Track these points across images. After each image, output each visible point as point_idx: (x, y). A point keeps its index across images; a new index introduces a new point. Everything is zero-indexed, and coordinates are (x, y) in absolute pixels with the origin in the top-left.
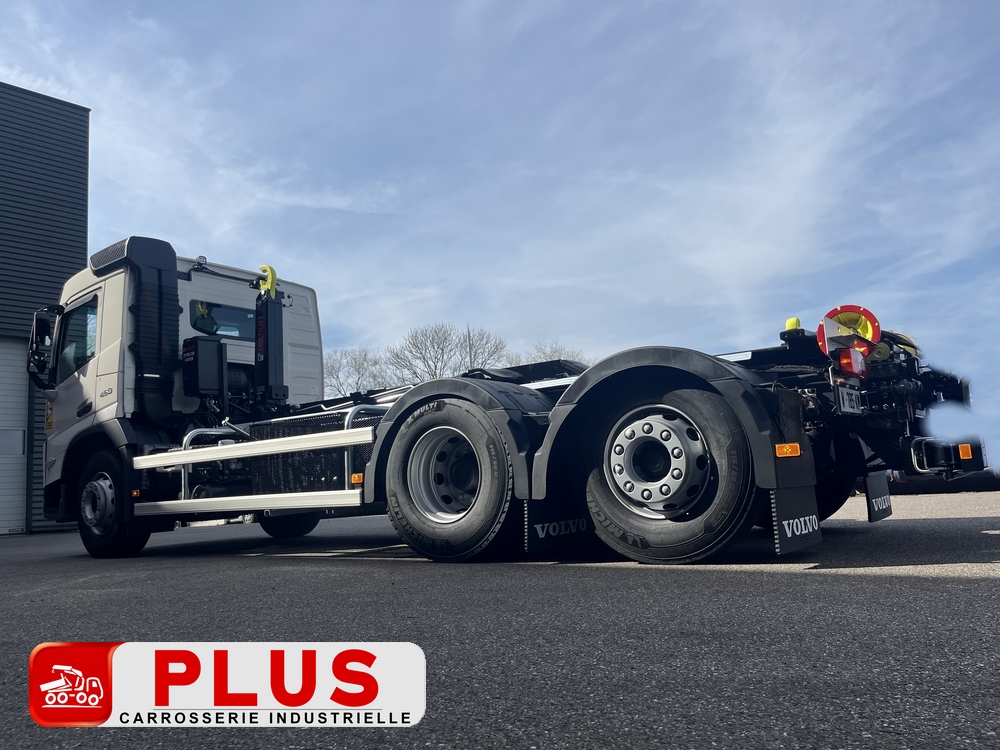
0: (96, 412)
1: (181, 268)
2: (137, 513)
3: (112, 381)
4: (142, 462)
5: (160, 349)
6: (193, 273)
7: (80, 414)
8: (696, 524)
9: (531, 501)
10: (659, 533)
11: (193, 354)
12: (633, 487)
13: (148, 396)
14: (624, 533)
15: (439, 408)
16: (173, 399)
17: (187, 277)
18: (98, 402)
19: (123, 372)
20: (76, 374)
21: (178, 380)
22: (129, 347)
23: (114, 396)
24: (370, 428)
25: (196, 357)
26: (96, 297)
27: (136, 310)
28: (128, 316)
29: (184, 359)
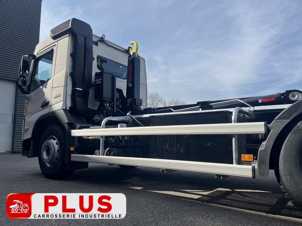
0: (51, 106)
2: (72, 159)
3: (60, 91)
4: (76, 133)
5: (84, 76)
6: (99, 42)
7: (42, 107)
11: (101, 79)
13: (78, 99)
16: (89, 102)
17: (97, 44)
18: (52, 101)
19: (67, 86)
20: (41, 87)
21: (91, 93)
22: (70, 74)
23: (62, 98)
25: (102, 81)
26: (53, 50)
27: (73, 55)
28: (70, 58)
29: (95, 82)
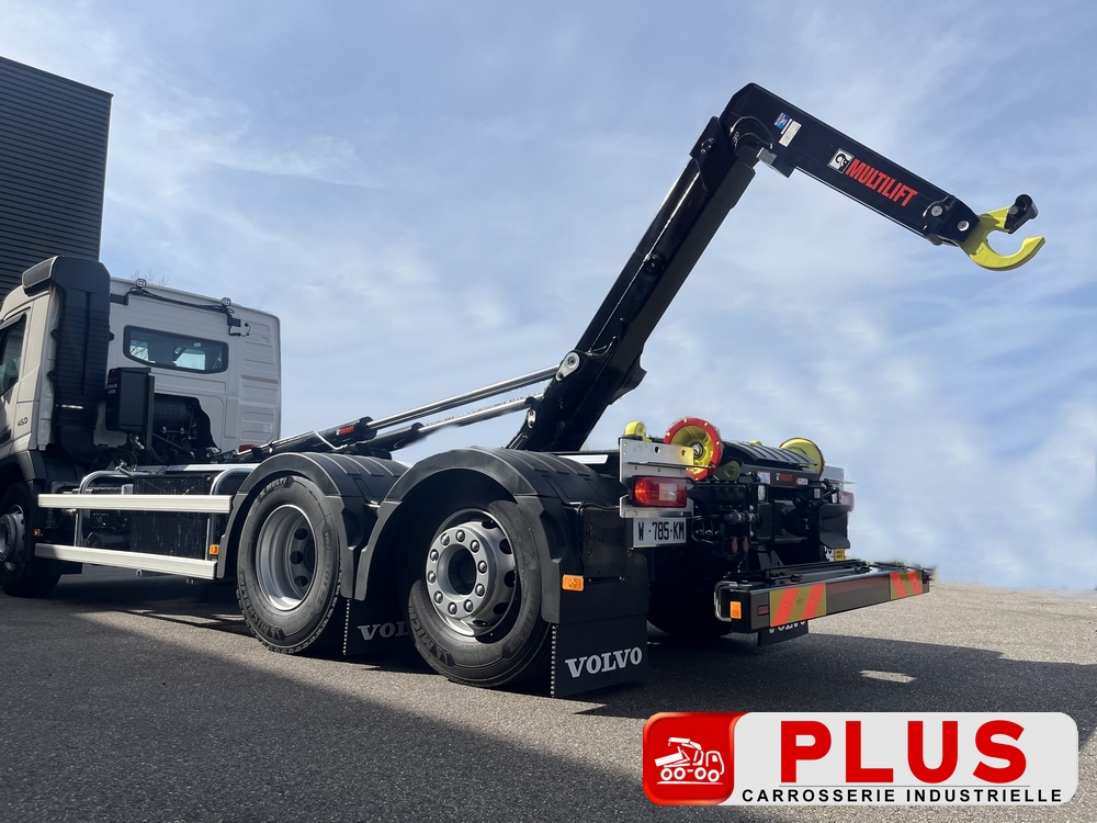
0: (13, 441)
1: (114, 289)
2: (37, 553)
4: (47, 500)
5: (83, 378)
6: (130, 296)
8: (496, 647)
9: (353, 600)
10: (464, 652)
11: (116, 386)
12: (441, 598)
13: (65, 428)
14: (434, 647)
15: (287, 485)
16: (96, 432)
17: (123, 300)
18: (15, 431)
19: (40, 401)
21: (102, 411)
22: (48, 375)
23: (28, 427)
24: (229, 497)
25: (118, 389)
26: (24, 318)
27: (58, 335)
28: (49, 342)
29: (109, 390)
